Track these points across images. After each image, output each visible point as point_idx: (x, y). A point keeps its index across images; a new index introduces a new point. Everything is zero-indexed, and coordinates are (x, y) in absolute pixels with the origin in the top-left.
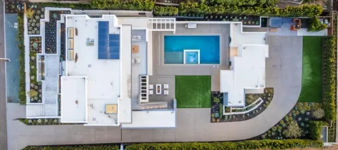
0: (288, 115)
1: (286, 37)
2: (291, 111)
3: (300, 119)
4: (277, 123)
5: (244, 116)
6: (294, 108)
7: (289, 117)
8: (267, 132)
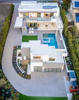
0: (11, 86)
1: (64, 86)
2: (14, 88)
3: (7, 93)
4: (8, 79)
5: (15, 61)
6: (15, 90)
7: (10, 86)
8: (3, 72)
